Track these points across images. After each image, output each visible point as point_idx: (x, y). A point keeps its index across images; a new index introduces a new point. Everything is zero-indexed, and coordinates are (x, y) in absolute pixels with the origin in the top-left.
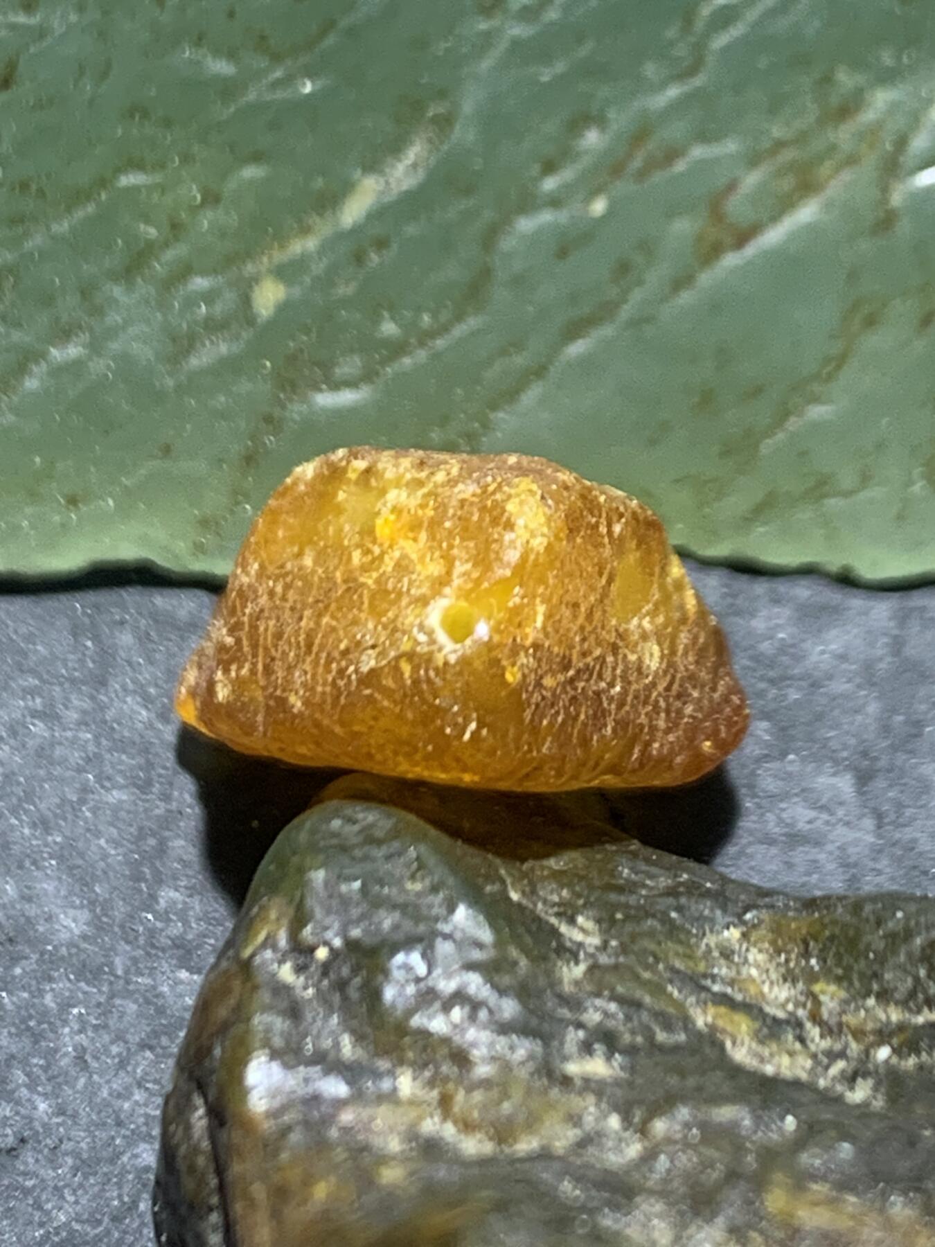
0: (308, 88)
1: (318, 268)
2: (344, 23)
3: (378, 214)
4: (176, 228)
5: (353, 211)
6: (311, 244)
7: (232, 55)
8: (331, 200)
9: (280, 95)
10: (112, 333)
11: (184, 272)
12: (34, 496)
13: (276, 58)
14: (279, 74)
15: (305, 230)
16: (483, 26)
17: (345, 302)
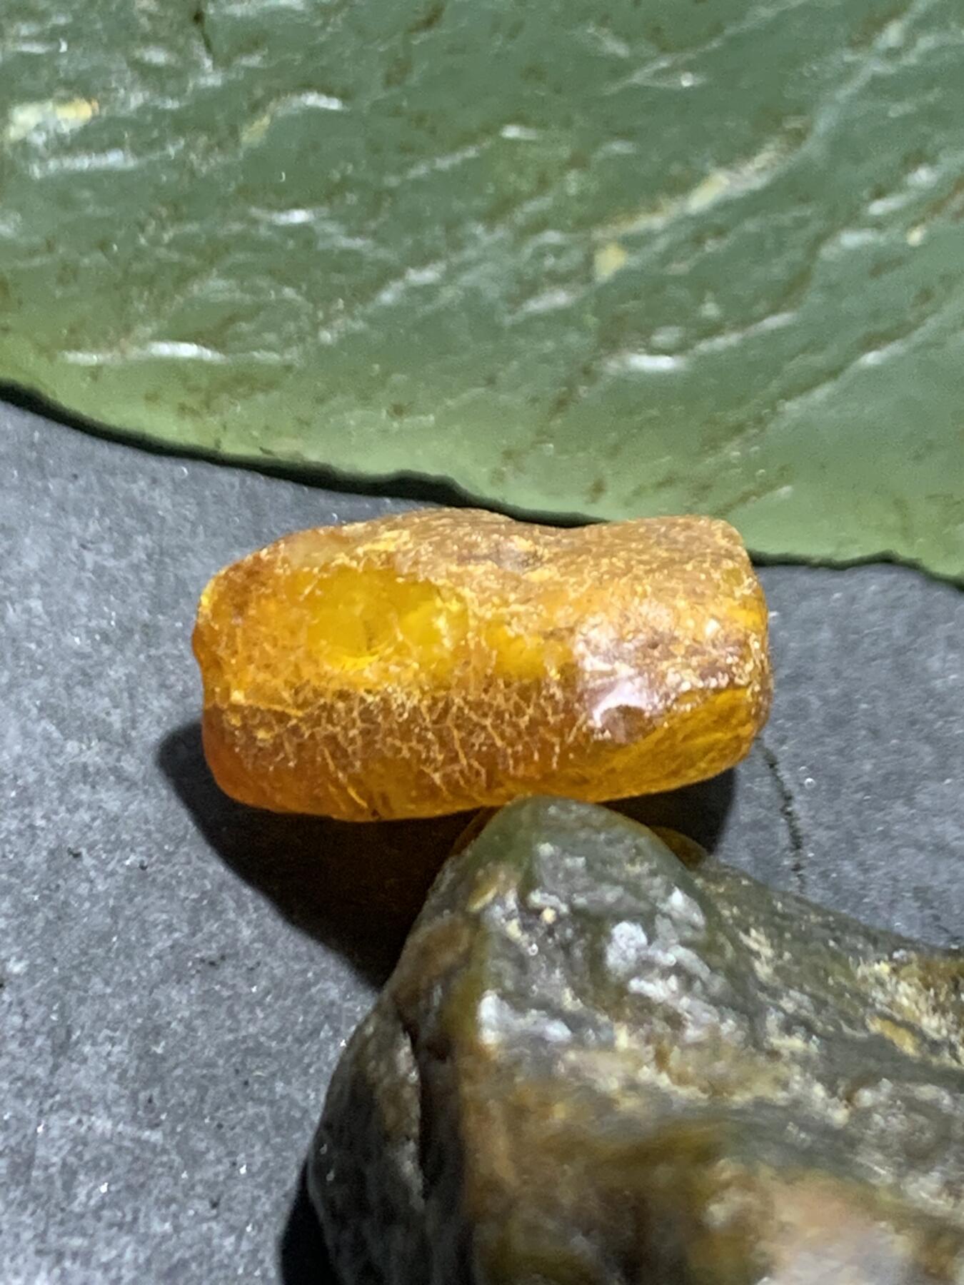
0: (687, 81)
1: (661, 244)
2: (730, 31)
3: (724, 206)
4: (543, 184)
5: (701, 199)
6: (656, 222)
7: (628, 38)
8: (683, 186)
9: (662, 84)
10: (466, 266)
11: (540, 225)
12: (365, 399)
13: (664, 50)
14: (664, 64)
15: (654, 209)
16: (849, 57)
17: (677, 280)
